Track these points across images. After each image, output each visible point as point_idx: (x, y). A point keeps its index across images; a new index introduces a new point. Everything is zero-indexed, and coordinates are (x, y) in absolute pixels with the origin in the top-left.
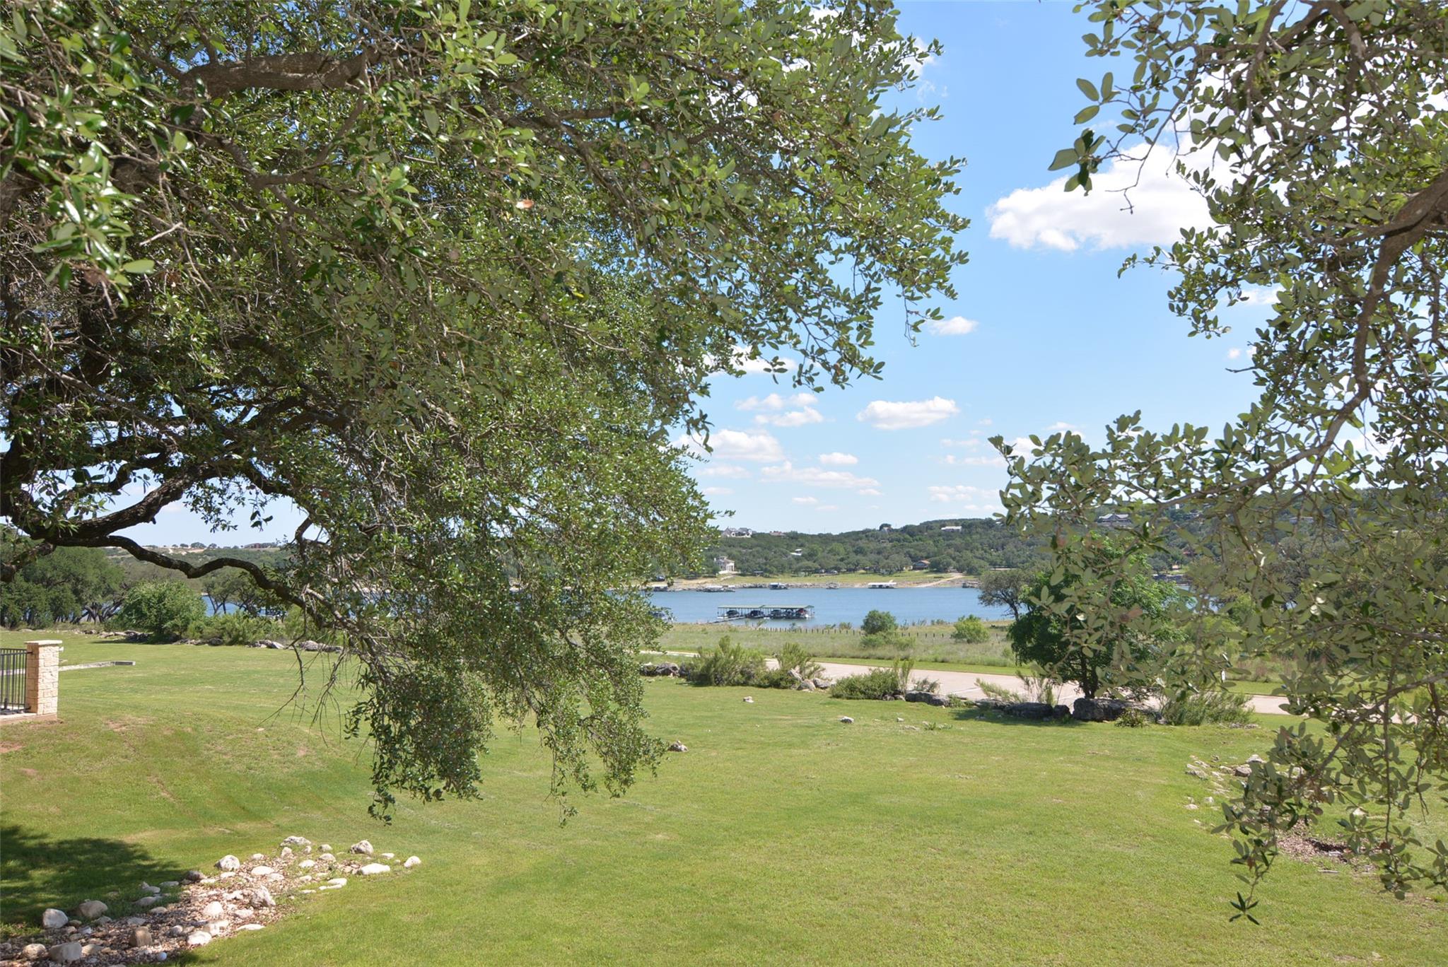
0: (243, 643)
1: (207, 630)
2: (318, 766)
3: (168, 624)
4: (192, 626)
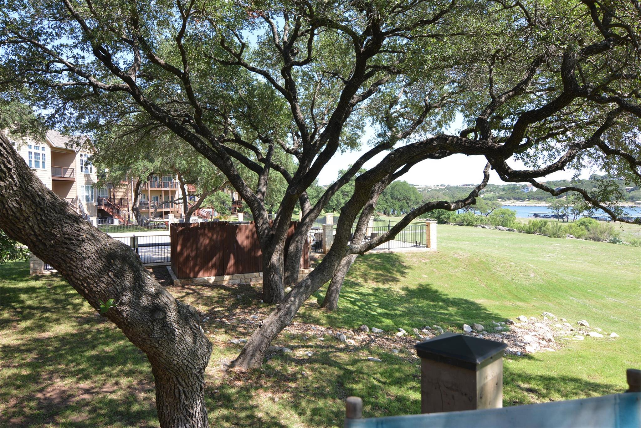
0: (472, 225)
1: (457, 220)
2: (541, 282)
3: (442, 216)
4: (451, 217)
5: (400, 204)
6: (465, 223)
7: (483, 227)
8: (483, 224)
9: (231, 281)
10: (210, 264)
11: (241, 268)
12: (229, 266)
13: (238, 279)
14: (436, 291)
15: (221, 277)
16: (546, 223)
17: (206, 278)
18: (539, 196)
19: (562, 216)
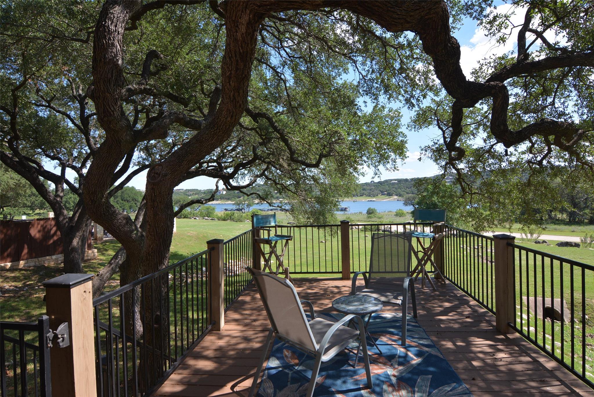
0: (188, 218)
5: (130, 204)
6: (183, 217)
7: (195, 219)
8: (194, 216)
9: (26, 265)
10: (6, 254)
11: (34, 255)
12: (23, 254)
13: (32, 263)
14: (182, 255)
15: (16, 263)
16: (234, 213)
17: (2, 265)
18: (227, 197)
19: (241, 210)
